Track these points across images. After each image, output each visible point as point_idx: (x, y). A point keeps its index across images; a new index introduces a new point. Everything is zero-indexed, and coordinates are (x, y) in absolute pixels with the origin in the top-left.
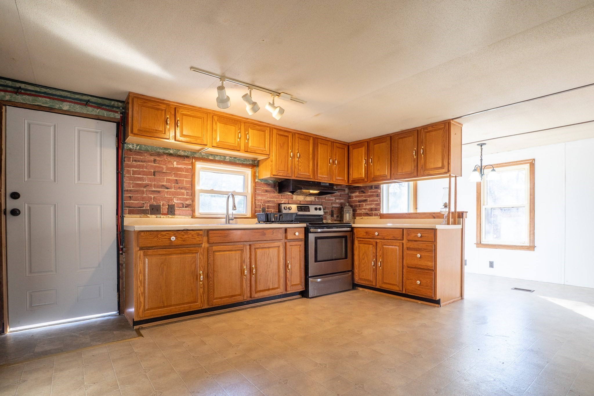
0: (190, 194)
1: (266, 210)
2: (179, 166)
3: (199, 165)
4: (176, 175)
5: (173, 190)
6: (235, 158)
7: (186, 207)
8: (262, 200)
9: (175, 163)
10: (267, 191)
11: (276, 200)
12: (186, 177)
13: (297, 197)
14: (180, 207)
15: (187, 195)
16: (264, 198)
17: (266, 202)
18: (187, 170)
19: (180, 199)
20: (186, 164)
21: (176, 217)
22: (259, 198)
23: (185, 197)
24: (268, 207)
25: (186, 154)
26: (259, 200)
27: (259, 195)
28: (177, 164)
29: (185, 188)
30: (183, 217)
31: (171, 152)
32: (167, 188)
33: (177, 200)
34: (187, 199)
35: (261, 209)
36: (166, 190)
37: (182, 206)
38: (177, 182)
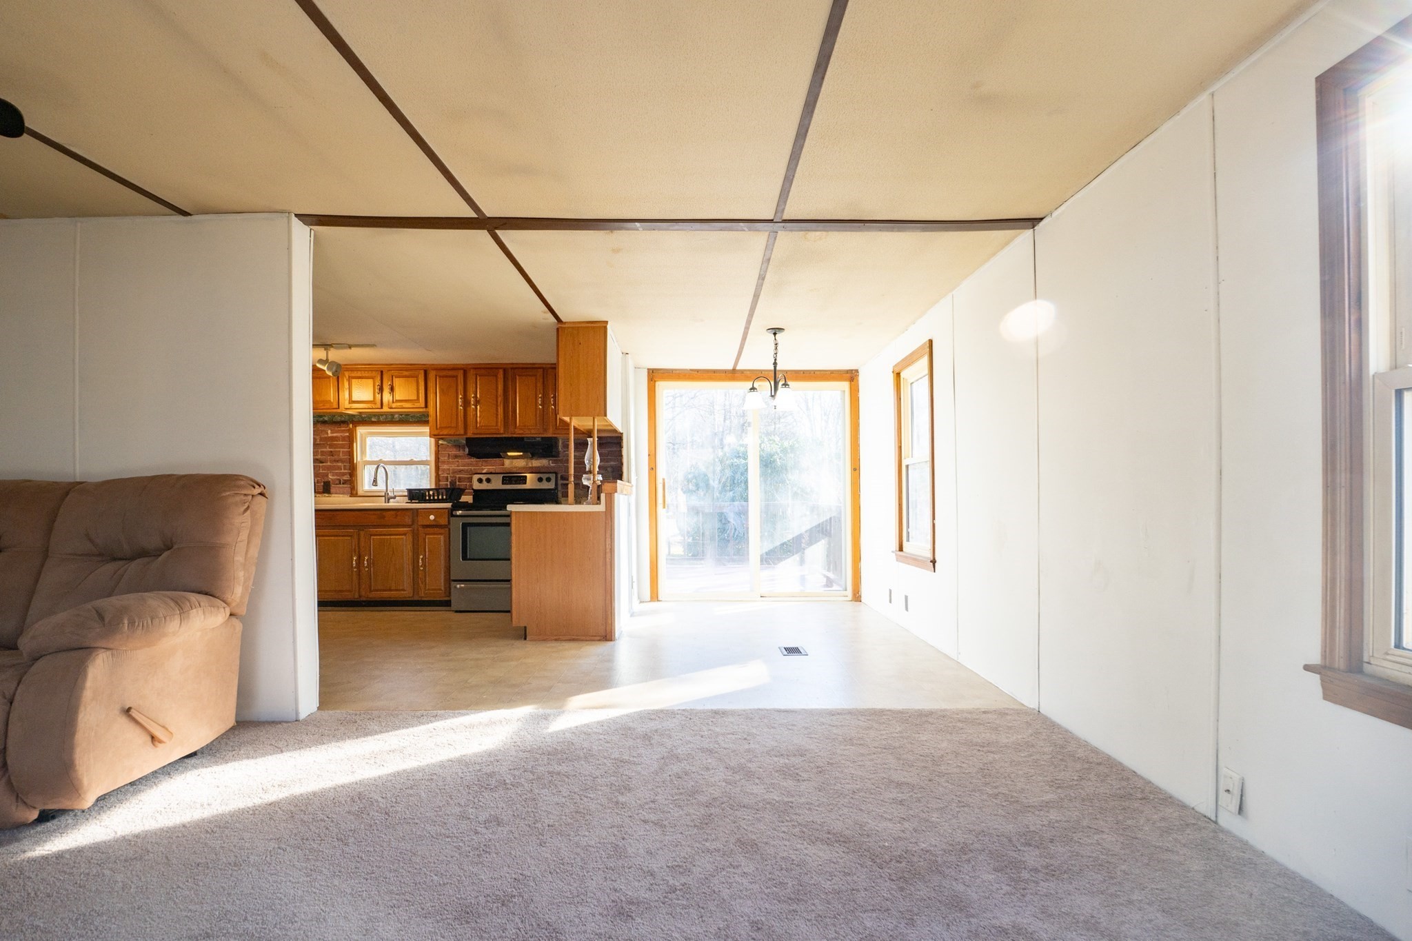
0: (348, 467)
1: (458, 483)
2: (335, 435)
3: (361, 431)
4: (331, 446)
5: (329, 464)
6: (408, 415)
7: (343, 484)
8: (449, 469)
9: (329, 431)
10: (456, 456)
11: (473, 468)
12: (342, 446)
13: (512, 463)
14: (337, 484)
15: (345, 469)
16: (453, 467)
17: (455, 472)
18: (344, 439)
19: (337, 474)
20: (343, 431)
21: (333, 495)
22: (446, 467)
23: (343, 471)
24: (460, 479)
25: (343, 419)
26: (444, 470)
27: (444, 462)
28: (331, 433)
29: (342, 461)
30: (341, 496)
31: (326, 419)
32: (322, 463)
33: (333, 476)
34: (344, 474)
35: (449, 483)
36: (321, 465)
37: (338, 482)
38: (331, 454)
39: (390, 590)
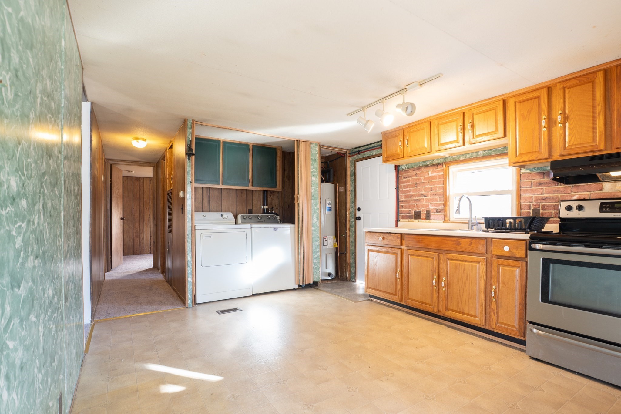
0: (442, 199)
1: (541, 211)
2: (433, 175)
3: (453, 169)
4: (431, 183)
5: (429, 197)
6: (491, 150)
7: (439, 212)
8: (531, 197)
9: (430, 172)
10: (540, 184)
11: (559, 195)
12: (438, 183)
13: (616, 186)
14: (435, 213)
15: (440, 201)
16: (536, 195)
17: (537, 200)
18: (439, 177)
19: (434, 205)
20: (438, 171)
21: (432, 221)
22: (528, 195)
23: (439, 202)
24: (544, 208)
25: (439, 162)
26: (525, 199)
27: (526, 191)
28: (431, 173)
29: (439, 195)
30: (438, 221)
31: (428, 163)
32: (425, 196)
33: (432, 206)
34: (439, 205)
35: (531, 211)
36: (425, 198)
37: (436, 211)
38: (431, 189)
39: (463, 313)
